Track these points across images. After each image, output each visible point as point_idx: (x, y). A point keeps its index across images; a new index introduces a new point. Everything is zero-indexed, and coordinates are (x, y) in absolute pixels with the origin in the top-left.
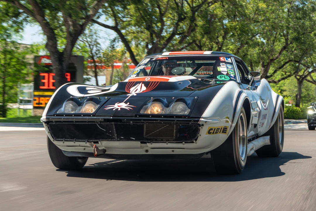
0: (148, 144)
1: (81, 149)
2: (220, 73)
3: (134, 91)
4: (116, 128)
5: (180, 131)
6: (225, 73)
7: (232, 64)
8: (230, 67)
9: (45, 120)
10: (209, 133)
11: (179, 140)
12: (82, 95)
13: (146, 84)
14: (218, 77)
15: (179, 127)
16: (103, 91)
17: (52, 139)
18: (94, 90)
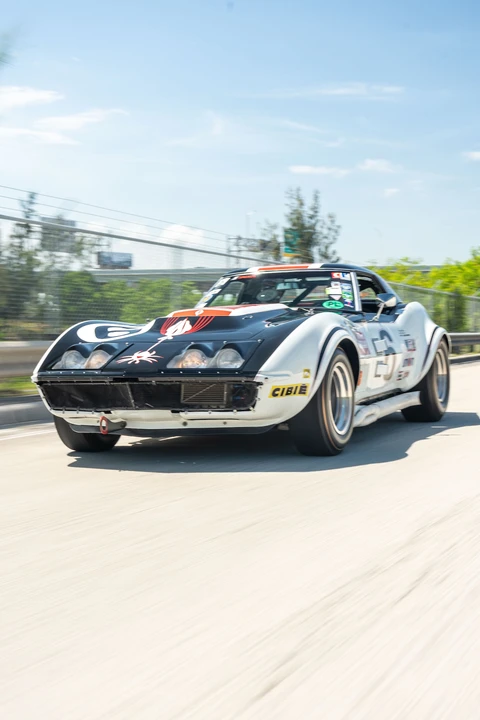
0: (182, 414)
2: (329, 298)
3: (171, 333)
4: (132, 391)
5: (234, 392)
6: (337, 298)
7: (350, 282)
8: (347, 287)
9: (37, 380)
10: (274, 394)
13: (193, 320)
14: (325, 304)
15: (232, 387)
16: (131, 332)
18: (118, 332)
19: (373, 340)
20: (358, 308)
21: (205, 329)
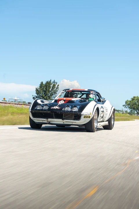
0: (64, 120)
1: (41, 121)
2: (90, 98)
3: (60, 103)
4: (54, 115)
5: (75, 117)
6: (92, 98)
7: (95, 94)
8: (94, 95)
9: (30, 111)
10: (84, 118)
11: (74, 119)
12: (43, 103)
13: (64, 101)
14: (89, 99)
15: (75, 115)
17: (32, 118)
18: (46, 102)
19: (100, 108)
20: (97, 101)
21: (67, 103)
